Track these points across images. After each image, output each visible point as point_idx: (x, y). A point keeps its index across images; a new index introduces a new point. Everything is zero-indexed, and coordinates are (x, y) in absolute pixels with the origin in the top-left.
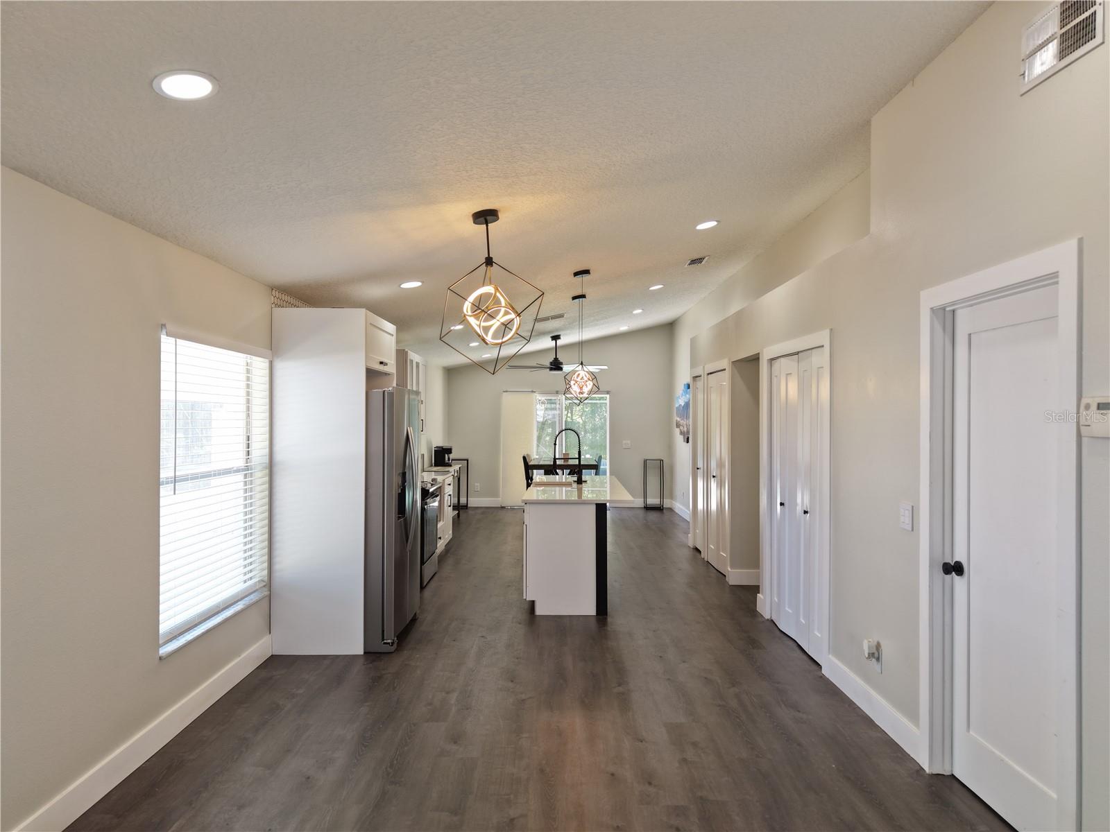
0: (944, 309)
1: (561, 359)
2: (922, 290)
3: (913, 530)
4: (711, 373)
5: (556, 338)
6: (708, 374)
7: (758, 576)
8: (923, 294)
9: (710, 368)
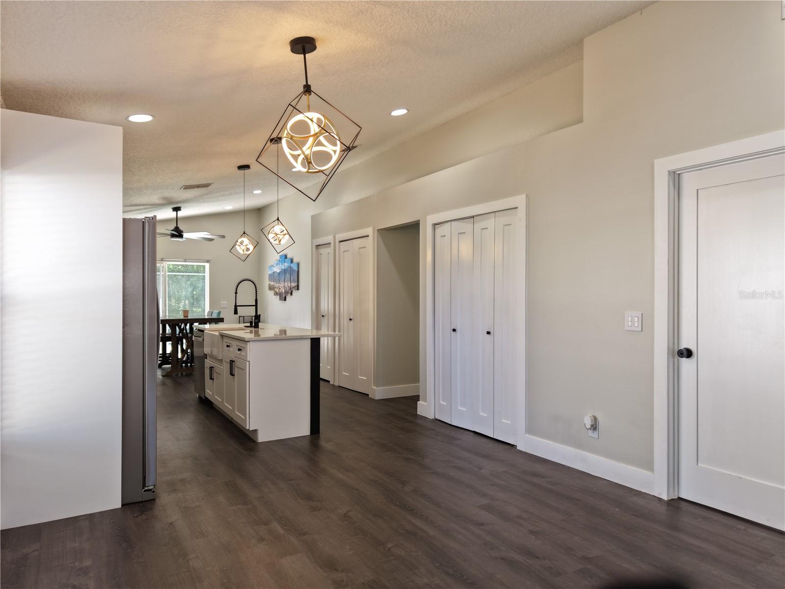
0: (674, 172)
1: (181, 227)
2: (656, 159)
3: (642, 331)
4: (342, 241)
5: (177, 209)
6: (340, 242)
7: (418, 388)
8: (657, 162)
9: (341, 236)
